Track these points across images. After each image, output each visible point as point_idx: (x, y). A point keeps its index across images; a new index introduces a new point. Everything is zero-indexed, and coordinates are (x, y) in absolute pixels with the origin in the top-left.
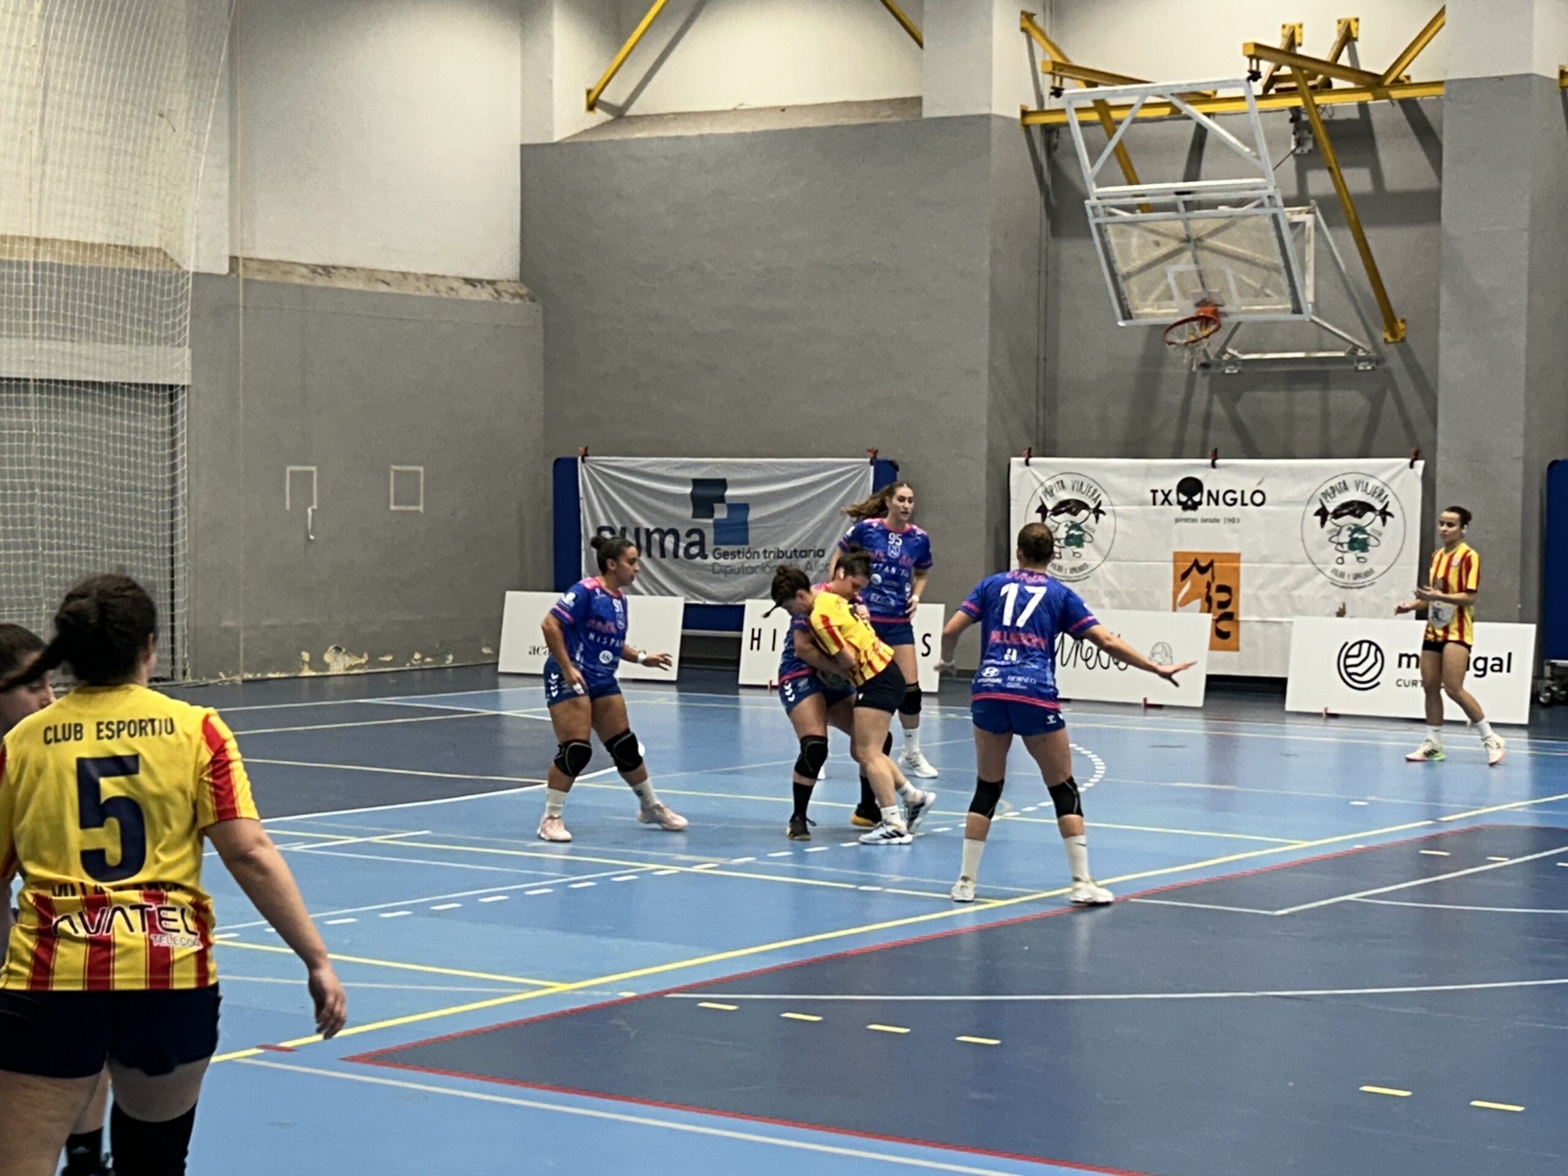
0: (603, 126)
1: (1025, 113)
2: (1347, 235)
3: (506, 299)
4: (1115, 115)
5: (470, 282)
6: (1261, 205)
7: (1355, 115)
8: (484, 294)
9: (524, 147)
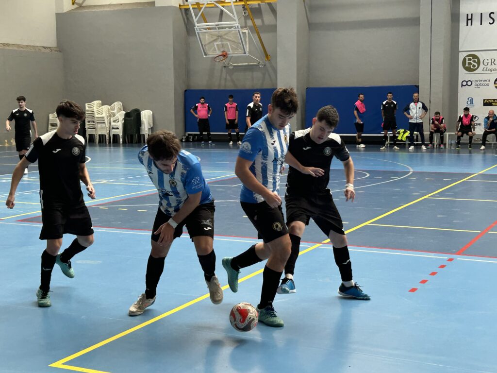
0: (76, 9)
1: (180, 6)
2: (256, 35)
3: (53, 52)
4: (201, 6)
5: (44, 47)
6: (236, 28)
7: (257, 6)
8: (48, 51)
9: (56, 14)
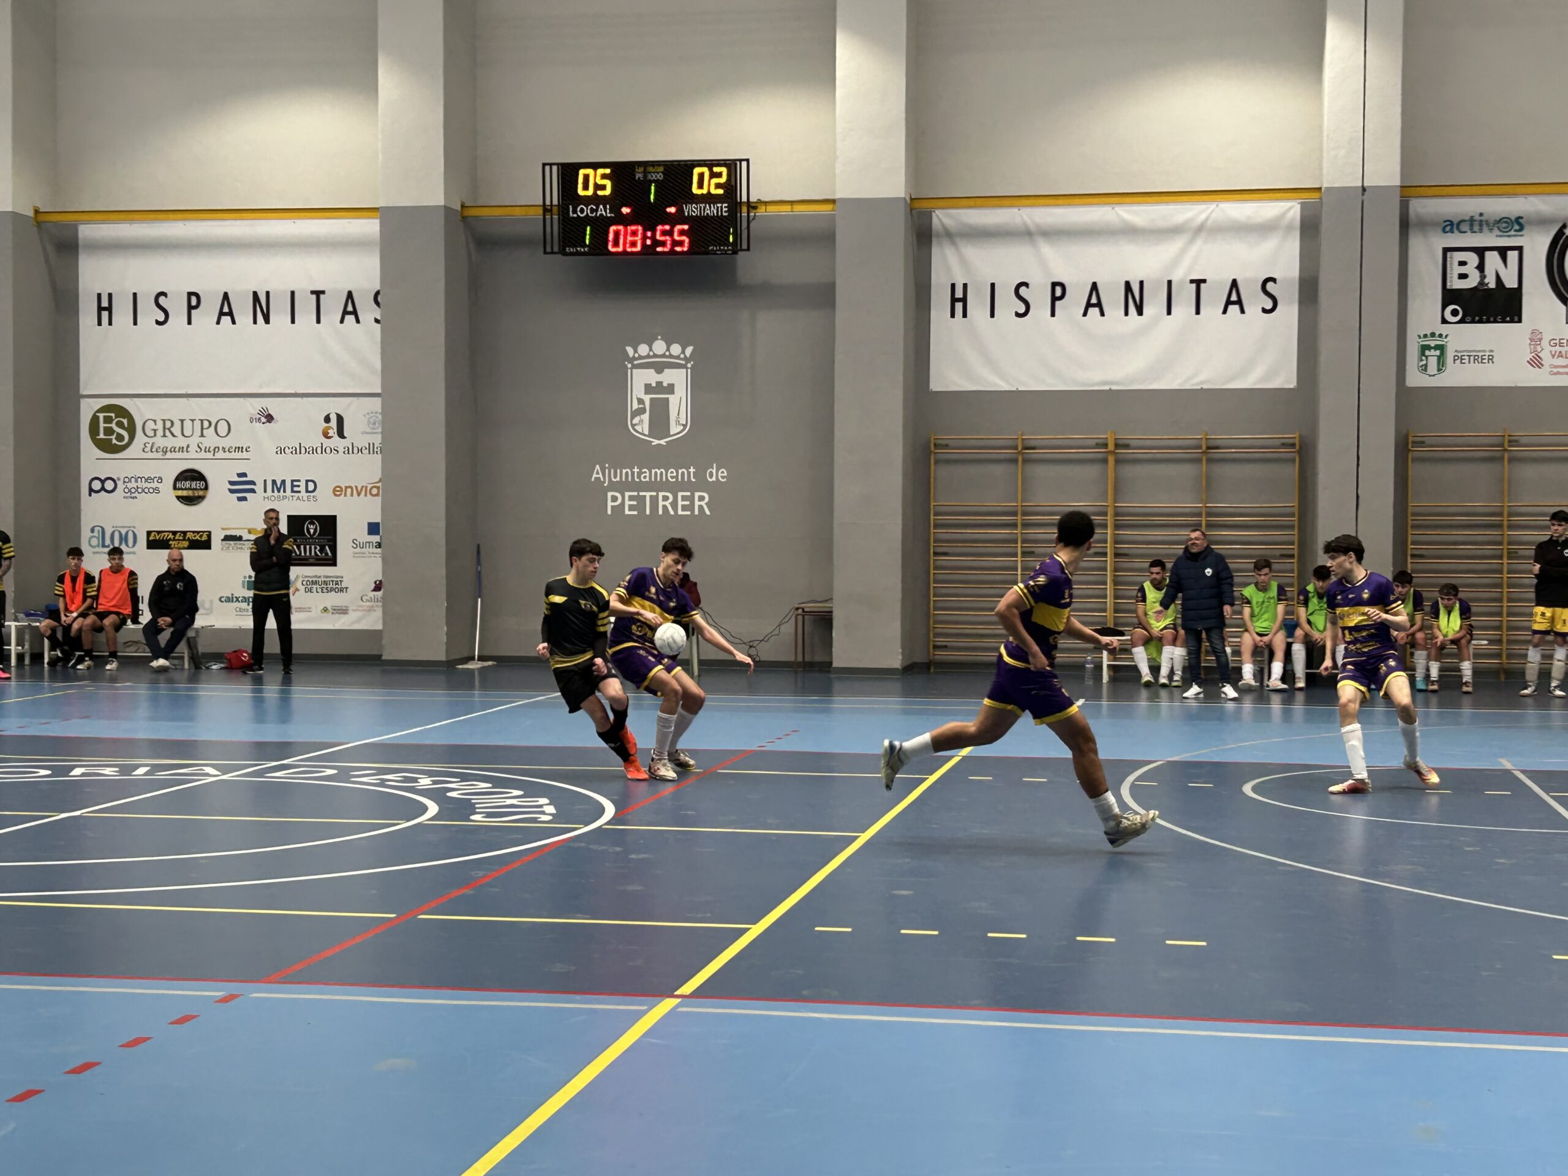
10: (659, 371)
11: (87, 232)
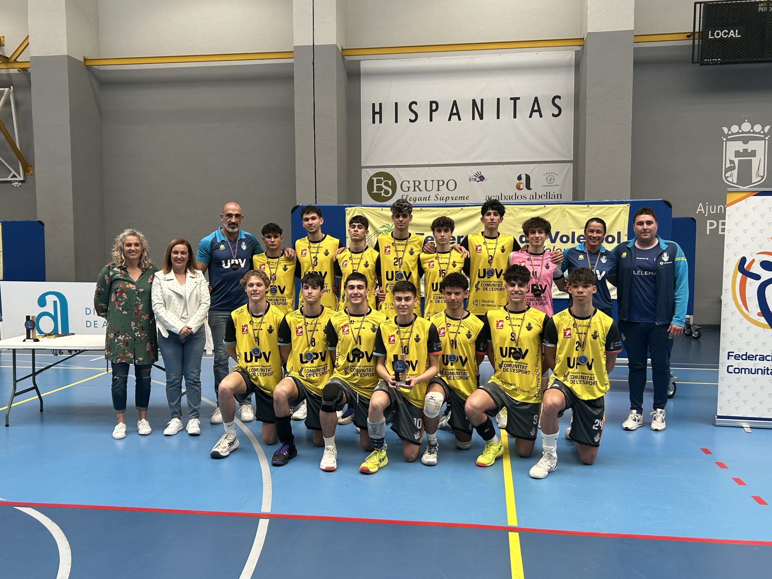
10: (745, 142)
11: (366, 65)
